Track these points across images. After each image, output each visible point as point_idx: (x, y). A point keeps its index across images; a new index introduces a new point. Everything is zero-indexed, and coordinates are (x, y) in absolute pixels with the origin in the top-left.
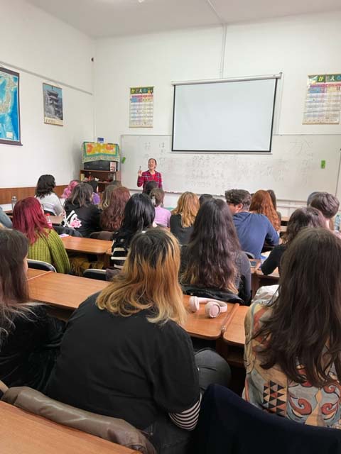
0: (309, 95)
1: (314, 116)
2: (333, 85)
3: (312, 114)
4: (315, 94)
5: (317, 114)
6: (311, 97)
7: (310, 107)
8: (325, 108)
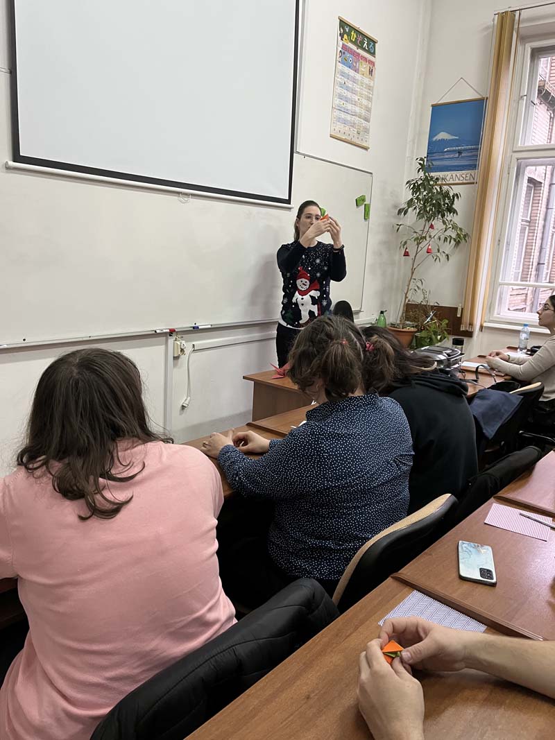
0: (340, 66)
1: (345, 122)
2: (365, 59)
3: (343, 115)
4: (346, 70)
5: (349, 117)
6: (343, 74)
7: (341, 97)
8: (357, 110)
